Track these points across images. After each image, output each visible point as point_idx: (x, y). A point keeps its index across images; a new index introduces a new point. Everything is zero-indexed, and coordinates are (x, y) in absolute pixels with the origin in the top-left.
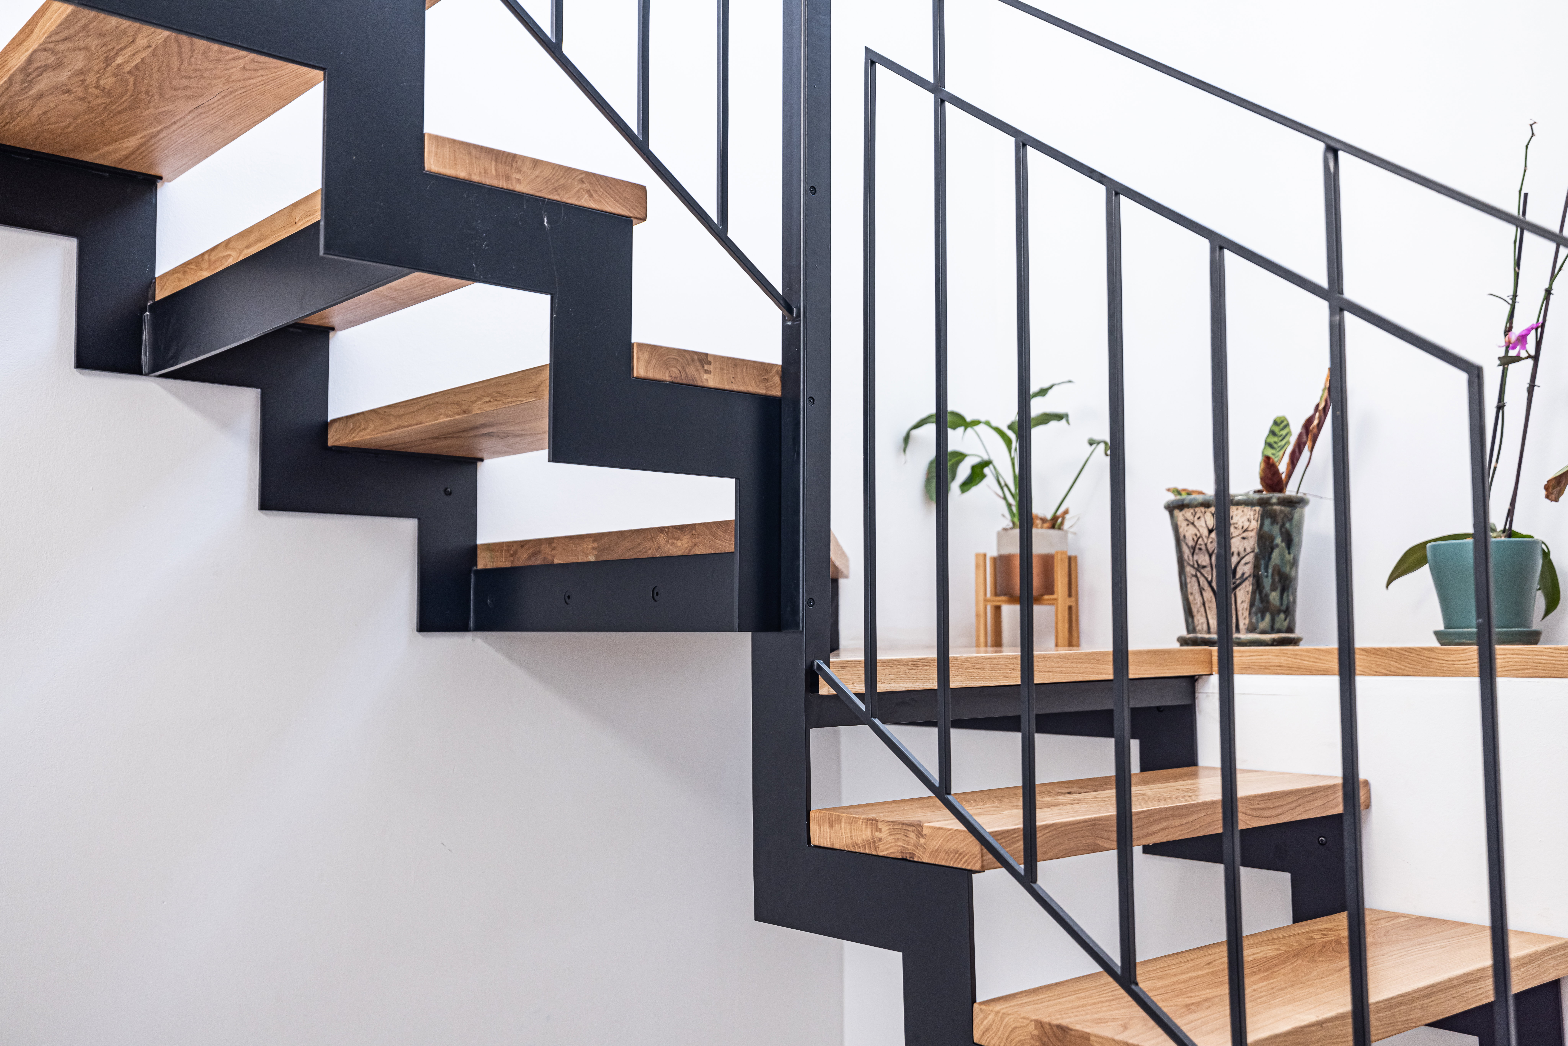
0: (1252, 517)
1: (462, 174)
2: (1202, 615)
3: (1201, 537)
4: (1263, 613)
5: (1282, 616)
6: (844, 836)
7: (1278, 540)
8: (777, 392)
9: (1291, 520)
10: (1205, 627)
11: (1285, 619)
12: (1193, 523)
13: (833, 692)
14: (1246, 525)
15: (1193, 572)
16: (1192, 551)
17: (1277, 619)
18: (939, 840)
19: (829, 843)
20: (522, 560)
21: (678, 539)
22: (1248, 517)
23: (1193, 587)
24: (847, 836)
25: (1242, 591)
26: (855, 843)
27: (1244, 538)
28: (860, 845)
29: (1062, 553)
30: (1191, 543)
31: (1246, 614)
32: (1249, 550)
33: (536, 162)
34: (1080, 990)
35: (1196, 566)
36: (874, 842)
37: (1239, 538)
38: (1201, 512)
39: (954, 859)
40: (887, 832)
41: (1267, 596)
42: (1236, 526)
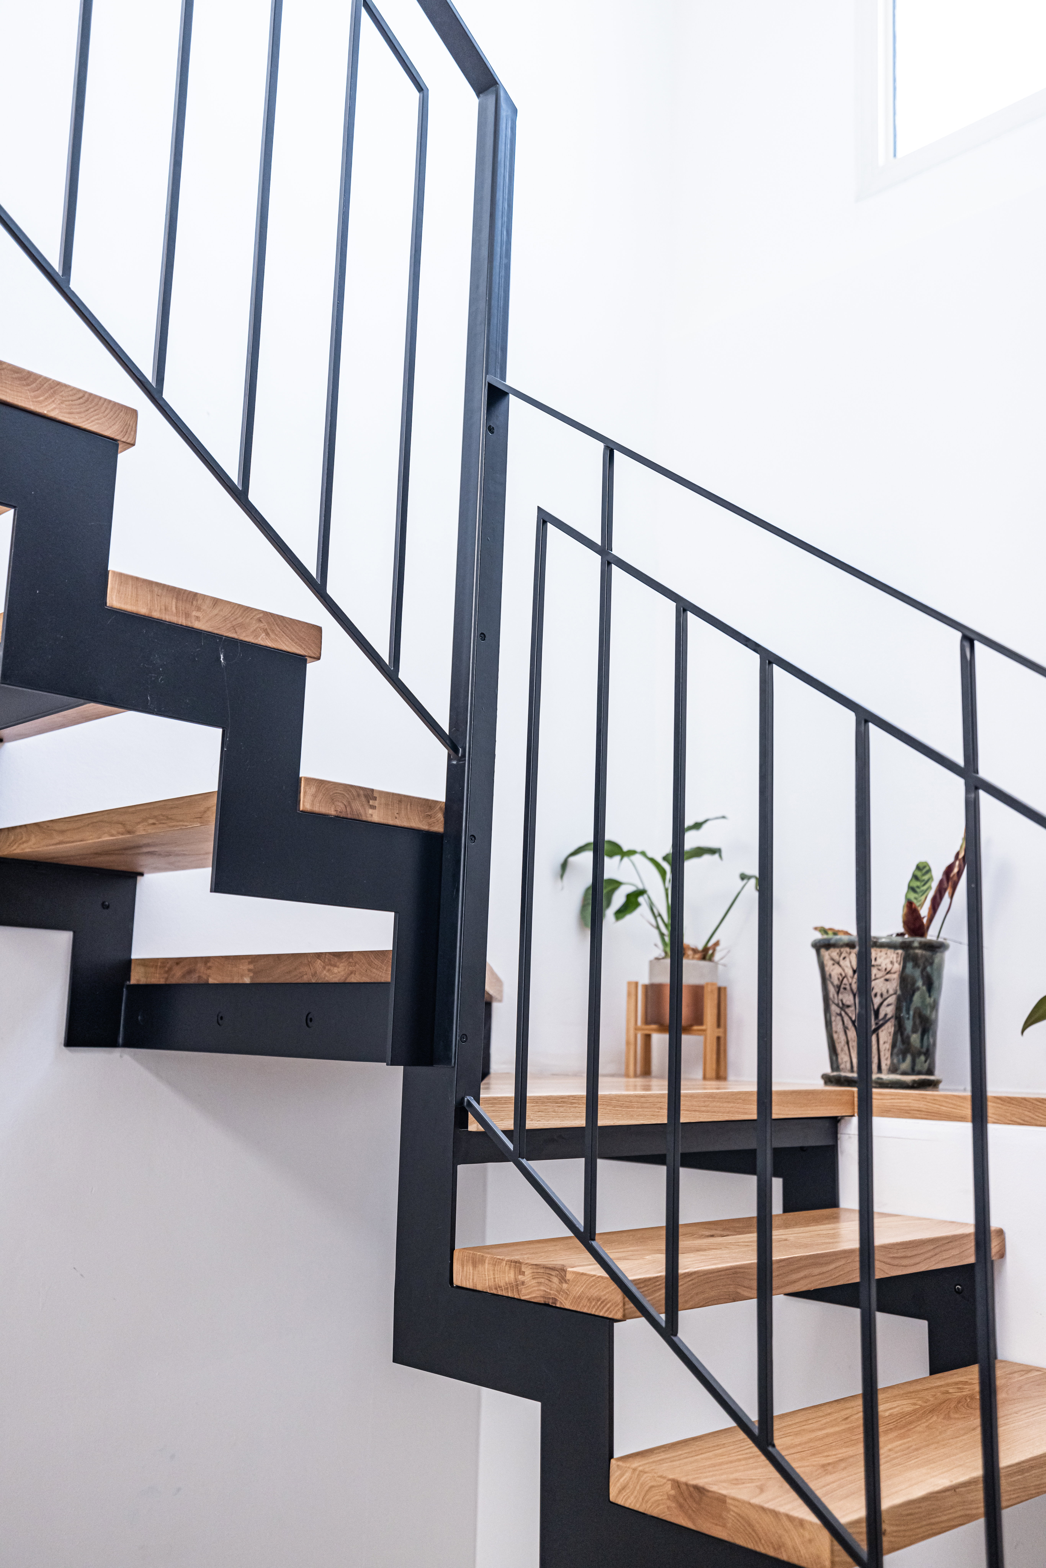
0: (895, 960)
1: (143, 610)
2: (845, 1054)
3: (846, 976)
4: (904, 1054)
5: (923, 1058)
6: (487, 1278)
7: (920, 983)
8: (439, 828)
9: (931, 964)
10: (848, 1065)
11: (926, 1061)
12: (838, 963)
13: (481, 1129)
14: (889, 967)
15: (838, 1010)
16: (837, 990)
17: (917, 1061)
18: (582, 1286)
19: (471, 1284)
20: (177, 977)
21: (335, 966)
22: (891, 959)
23: (837, 1026)
24: (489, 1277)
25: (884, 1032)
26: (497, 1285)
27: (887, 980)
28: (503, 1288)
29: (713, 984)
30: (836, 982)
31: (888, 1054)
32: (891, 992)
33: (216, 601)
34: (718, 1446)
35: (841, 1005)
36: (517, 1285)
37: (882, 979)
38: (847, 952)
39: (596, 1307)
40: (531, 1275)
41: (908, 1037)
42: (880, 968)
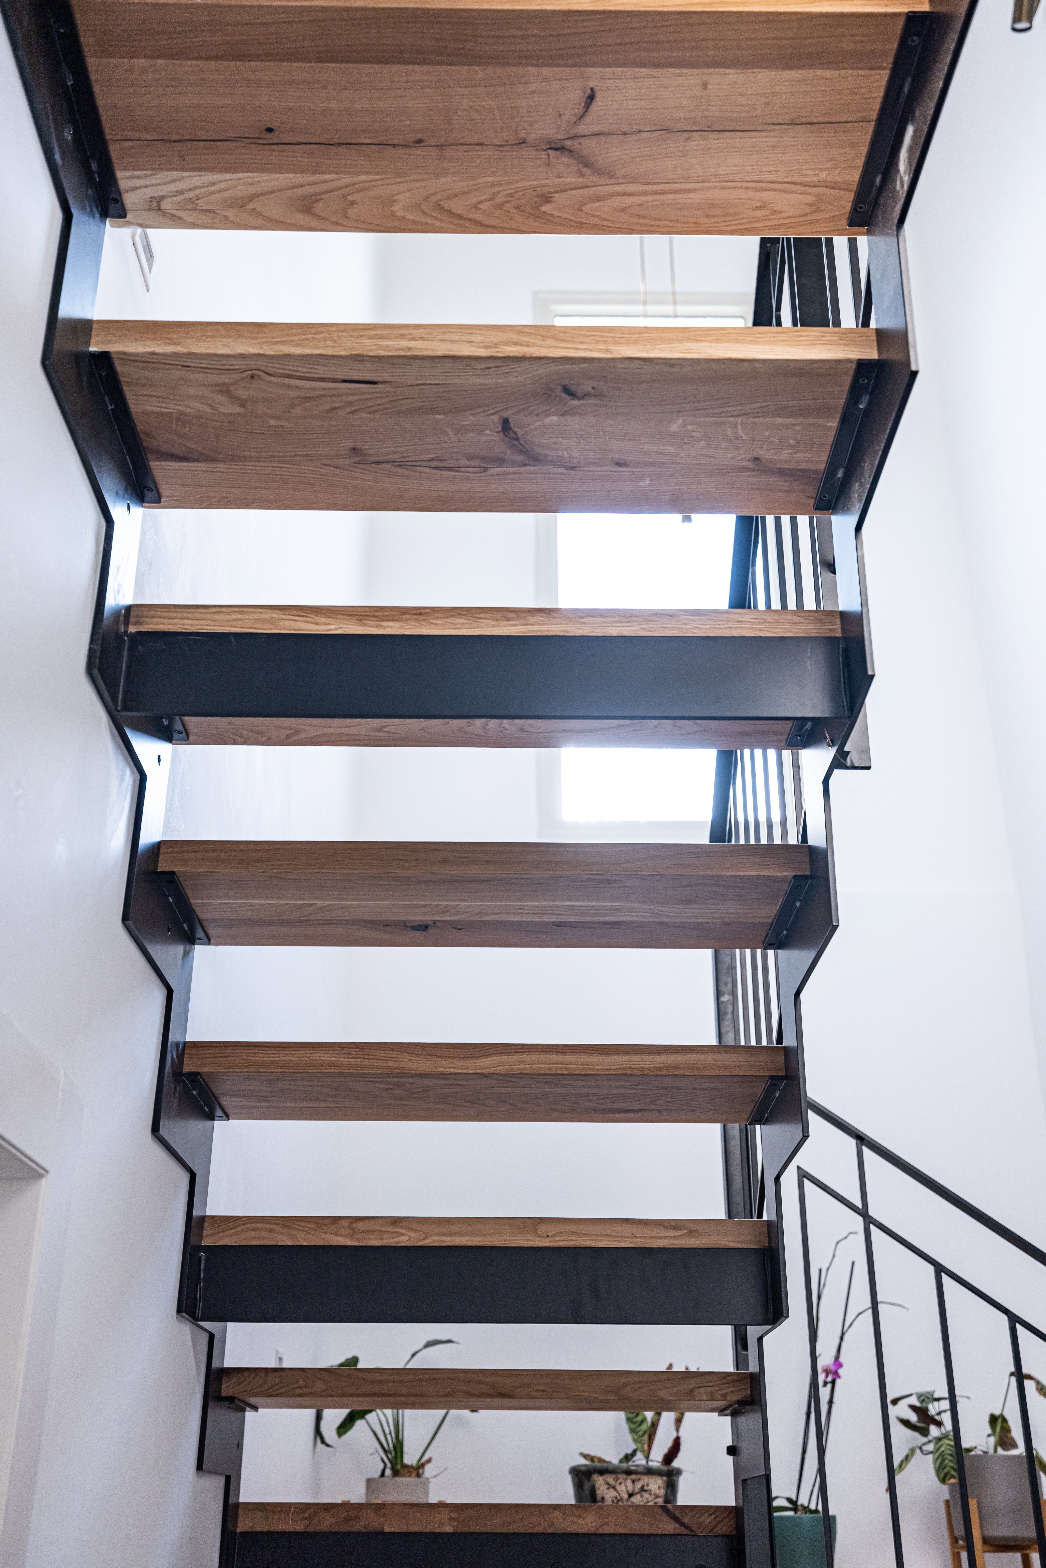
3: (621, 1499)
12: (614, 1488)
21: (579, 1517)
38: (623, 1478)
